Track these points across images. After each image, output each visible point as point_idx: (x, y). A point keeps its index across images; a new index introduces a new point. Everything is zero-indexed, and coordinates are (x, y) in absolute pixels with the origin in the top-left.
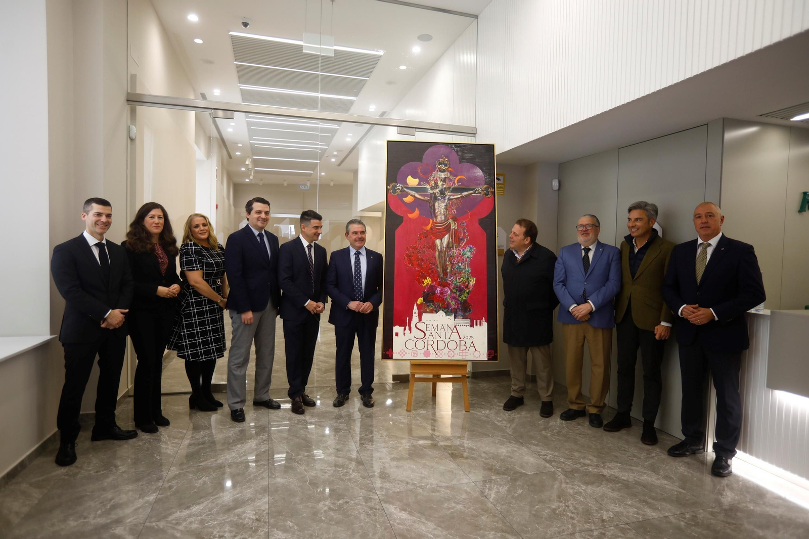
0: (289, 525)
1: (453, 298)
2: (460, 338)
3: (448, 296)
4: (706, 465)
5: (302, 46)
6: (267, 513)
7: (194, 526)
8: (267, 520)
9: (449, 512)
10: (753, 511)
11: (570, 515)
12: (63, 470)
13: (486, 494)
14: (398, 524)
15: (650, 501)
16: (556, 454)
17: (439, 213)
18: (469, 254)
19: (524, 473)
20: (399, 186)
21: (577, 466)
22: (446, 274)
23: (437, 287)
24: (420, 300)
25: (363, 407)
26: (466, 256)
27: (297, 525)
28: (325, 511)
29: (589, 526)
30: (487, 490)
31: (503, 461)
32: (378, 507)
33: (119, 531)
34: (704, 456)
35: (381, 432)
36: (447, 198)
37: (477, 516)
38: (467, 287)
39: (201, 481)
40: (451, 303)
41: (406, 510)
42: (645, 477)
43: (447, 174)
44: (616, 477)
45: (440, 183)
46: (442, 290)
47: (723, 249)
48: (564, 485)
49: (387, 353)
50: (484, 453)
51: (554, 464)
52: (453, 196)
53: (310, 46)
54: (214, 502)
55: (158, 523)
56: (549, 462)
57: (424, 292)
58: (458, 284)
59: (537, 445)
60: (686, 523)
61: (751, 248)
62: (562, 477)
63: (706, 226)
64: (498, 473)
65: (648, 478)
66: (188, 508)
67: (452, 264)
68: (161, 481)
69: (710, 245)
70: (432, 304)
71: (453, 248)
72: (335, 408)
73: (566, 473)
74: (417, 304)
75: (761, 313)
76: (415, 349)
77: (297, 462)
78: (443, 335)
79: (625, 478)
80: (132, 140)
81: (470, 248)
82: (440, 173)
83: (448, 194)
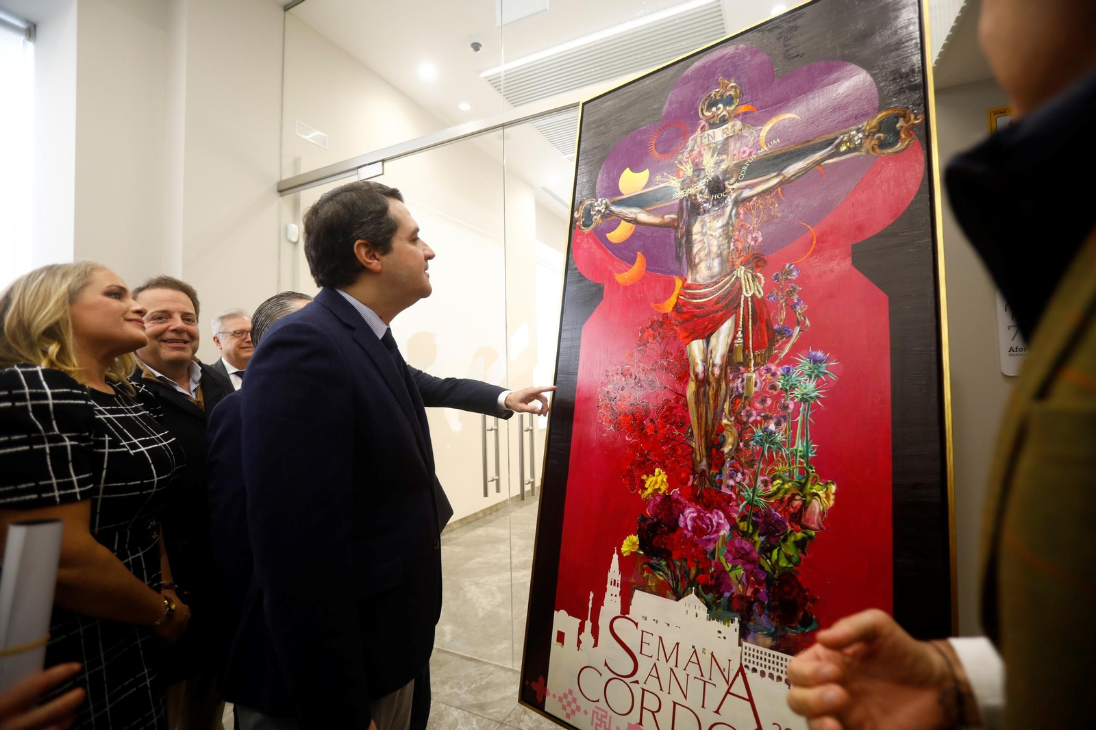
1: (740, 556)
3: (720, 543)
17: (702, 254)
18: (809, 387)
20: (601, 204)
22: (716, 460)
23: (685, 507)
24: (630, 544)
26: (797, 392)
38: (798, 517)
40: (732, 575)
43: (733, 126)
45: (710, 161)
46: (698, 517)
49: (534, 686)
52: (751, 187)
57: (644, 519)
58: (762, 502)
67: (742, 425)
70: (664, 563)
71: (747, 366)
74: (619, 553)
76: (602, 704)
78: (695, 688)
80: (294, 243)
81: (816, 361)
82: (710, 132)
83: (736, 186)
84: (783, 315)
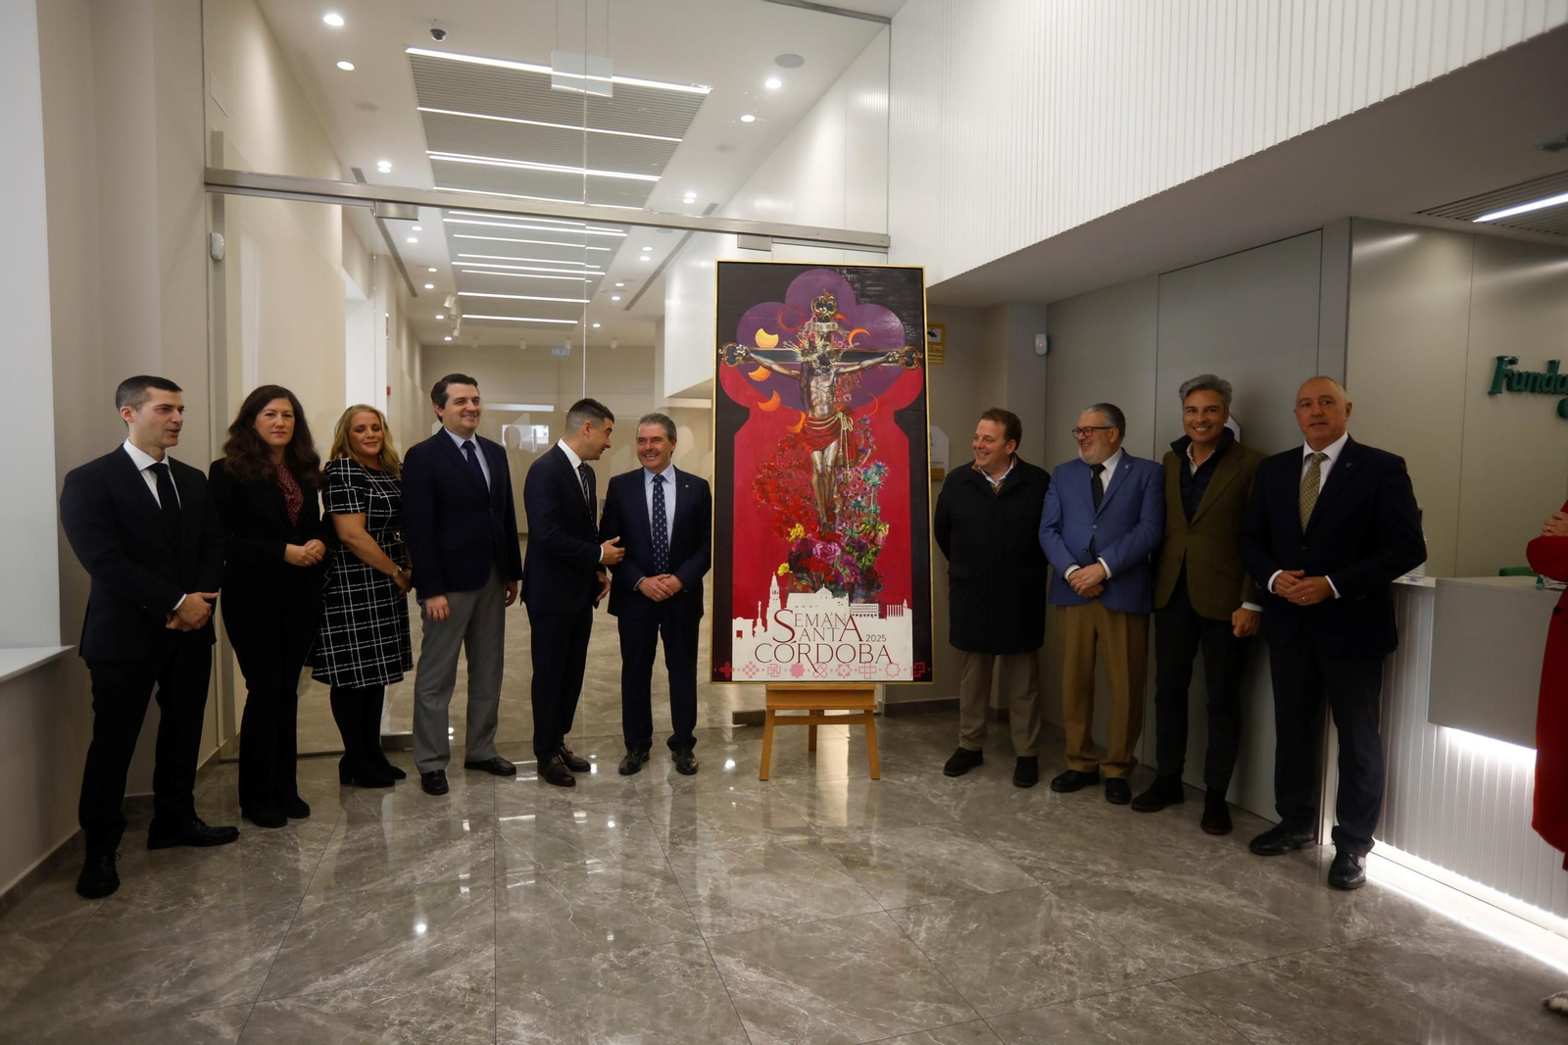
0: (535, 999)
1: (848, 564)
2: (861, 640)
3: (836, 559)
4: (1320, 869)
5: (550, 75)
6: (491, 977)
7: (353, 1005)
8: (493, 991)
9: (839, 967)
10: (1399, 949)
11: (1065, 966)
12: (93, 906)
13: (909, 932)
14: (743, 991)
15: (1214, 936)
16: (1043, 855)
17: (817, 400)
18: (876, 479)
19: (981, 891)
20: (741, 349)
21: (1080, 877)
22: (832, 517)
23: (816, 543)
24: (783, 569)
25: (676, 773)
26: (871, 482)
27: (549, 1000)
28: (603, 970)
29: (1100, 986)
30: (911, 925)
31: (942, 870)
32: (705, 961)
33: (205, 1017)
34: (1316, 853)
35: (710, 821)
36: (833, 371)
37: (891, 974)
38: (873, 541)
39: (364, 921)
40: (844, 574)
41: (758, 965)
42: (1206, 894)
43: (833, 325)
44: (1152, 896)
45: (819, 343)
46: (825, 548)
47: (1349, 465)
48: (1055, 913)
49: (721, 670)
50: (907, 855)
51: (1038, 873)
52: (845, 367)
53: (565, 78)
54: (390, 960)
55: (280, 1001)
56: (1029, 870)
57: (791, 553)
58: (856, 536)
59: (1006, 840)
60: (1278, 975)
61: (1401, 461)
62: (1053, 897)
63: (1320, 421)
64: (932, 893)
65: (1213, 895)
66: (340, 971)
67: (844, 499)
68: (286, 922)
69: (1326, 457)
70: (805, 575)
71: (844, 466)
72: (624, 778)
73: (1059, 891)
74: (777, 575)
75: (1419, 583)
76: (774, 661)
77: (551, 880)
78: (828, 634)
79: (1169, 897)
80: (217, 261)
81: (879, 467)
82: (819, 323)
83: (836, 363)
84: (863, 442)
